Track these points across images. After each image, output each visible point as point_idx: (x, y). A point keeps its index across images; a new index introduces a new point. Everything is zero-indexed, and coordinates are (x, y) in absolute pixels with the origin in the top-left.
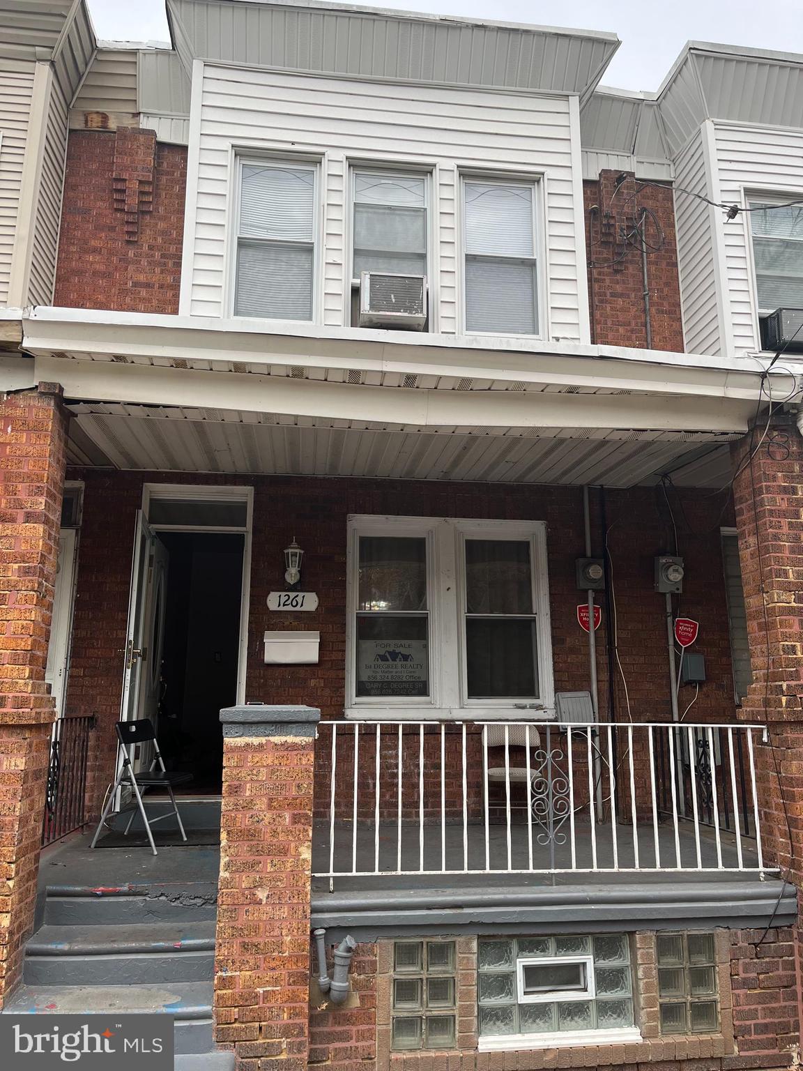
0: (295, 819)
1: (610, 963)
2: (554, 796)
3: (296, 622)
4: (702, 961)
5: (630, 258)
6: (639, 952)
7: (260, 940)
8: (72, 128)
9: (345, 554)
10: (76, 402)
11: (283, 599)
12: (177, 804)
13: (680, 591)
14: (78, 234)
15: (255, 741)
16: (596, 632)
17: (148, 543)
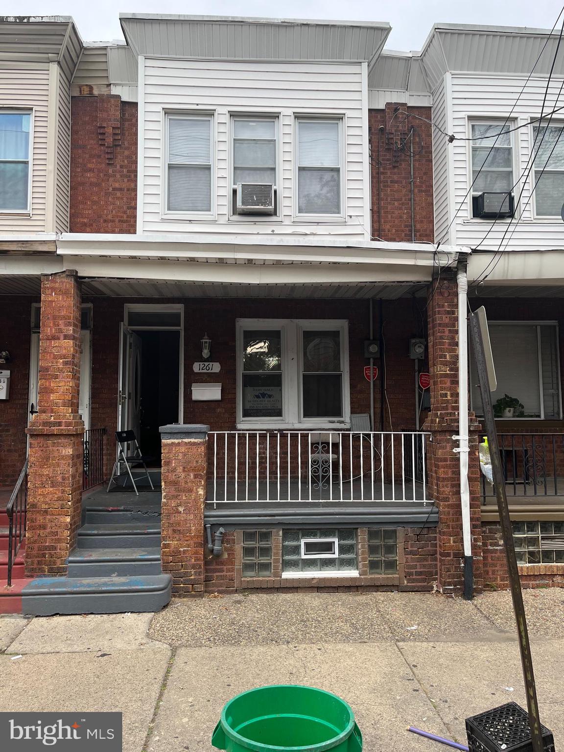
0: (196, 476)
1: (346, 542)
2: (322, 466)
3: (208, 379)
4: (391, 542)
5: (403, 158)
6: (359, 537)
7: (181, 528)
8: (72, 95)
9: (235, 341)
10: (84, 278)
11: (202, 366)
12: (149, 472)
13: (423, 358)
14: (81, 160)
15: (176, 441)
16: (374, 382)
17: (128, 337)
